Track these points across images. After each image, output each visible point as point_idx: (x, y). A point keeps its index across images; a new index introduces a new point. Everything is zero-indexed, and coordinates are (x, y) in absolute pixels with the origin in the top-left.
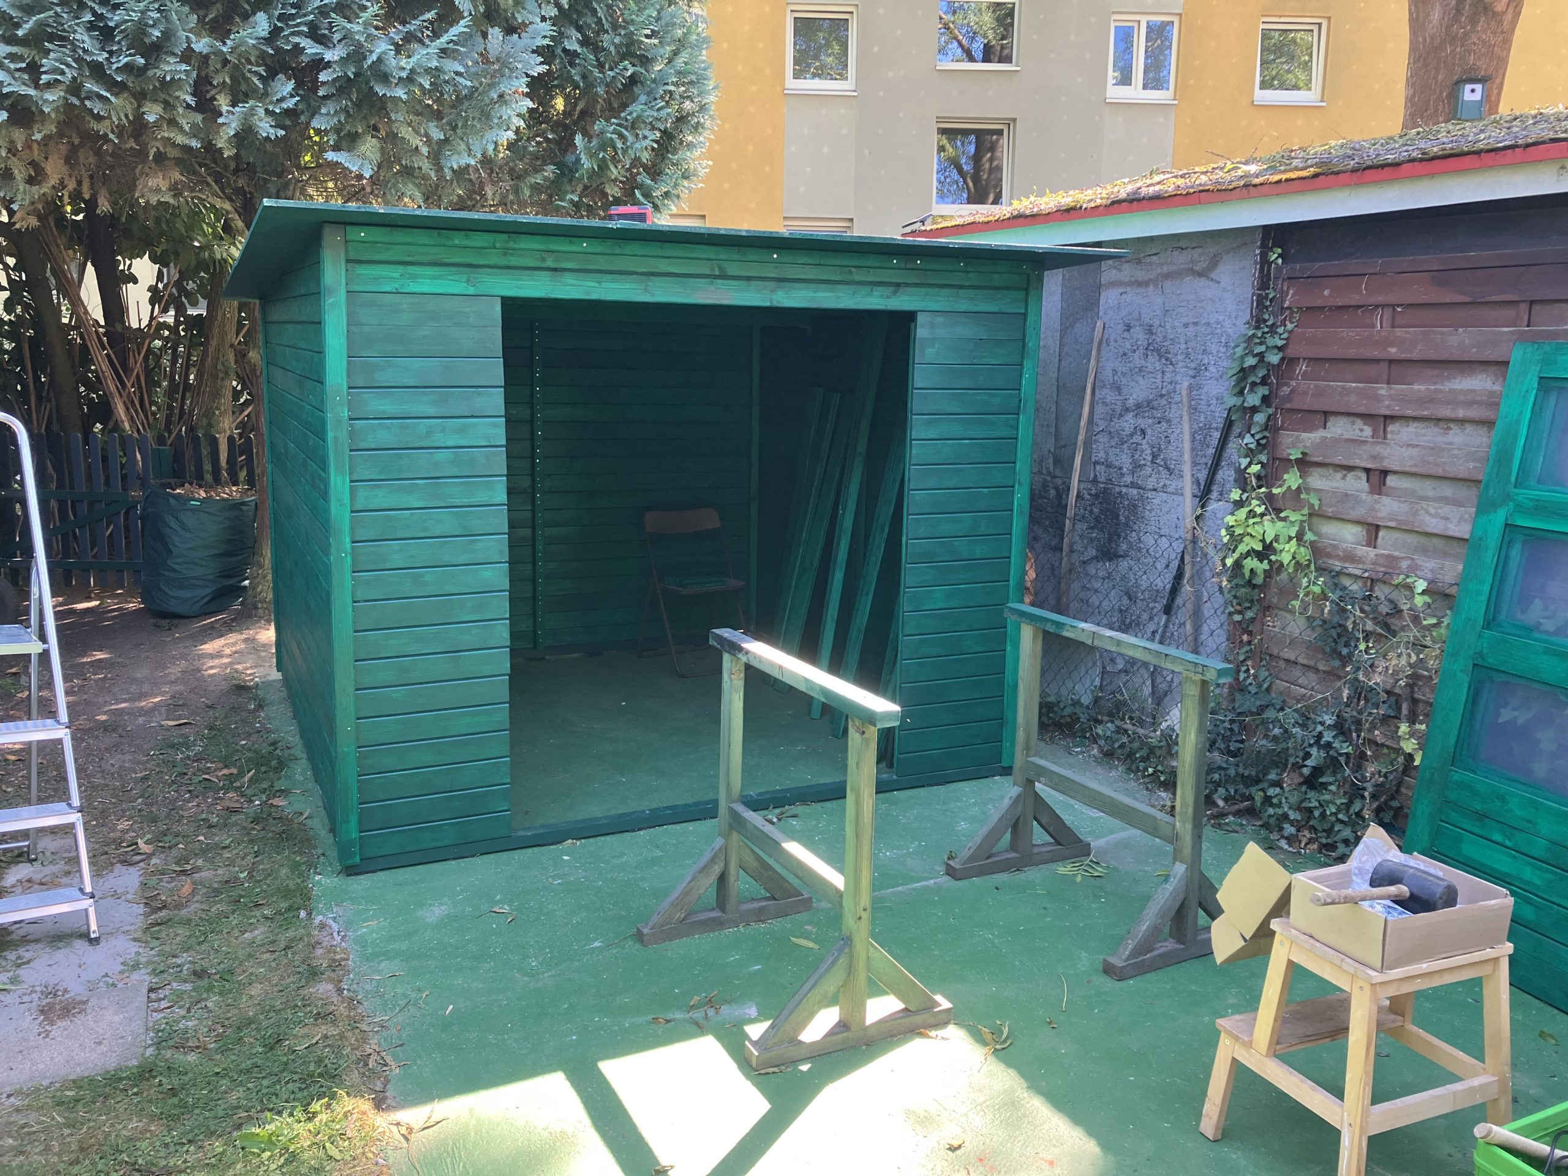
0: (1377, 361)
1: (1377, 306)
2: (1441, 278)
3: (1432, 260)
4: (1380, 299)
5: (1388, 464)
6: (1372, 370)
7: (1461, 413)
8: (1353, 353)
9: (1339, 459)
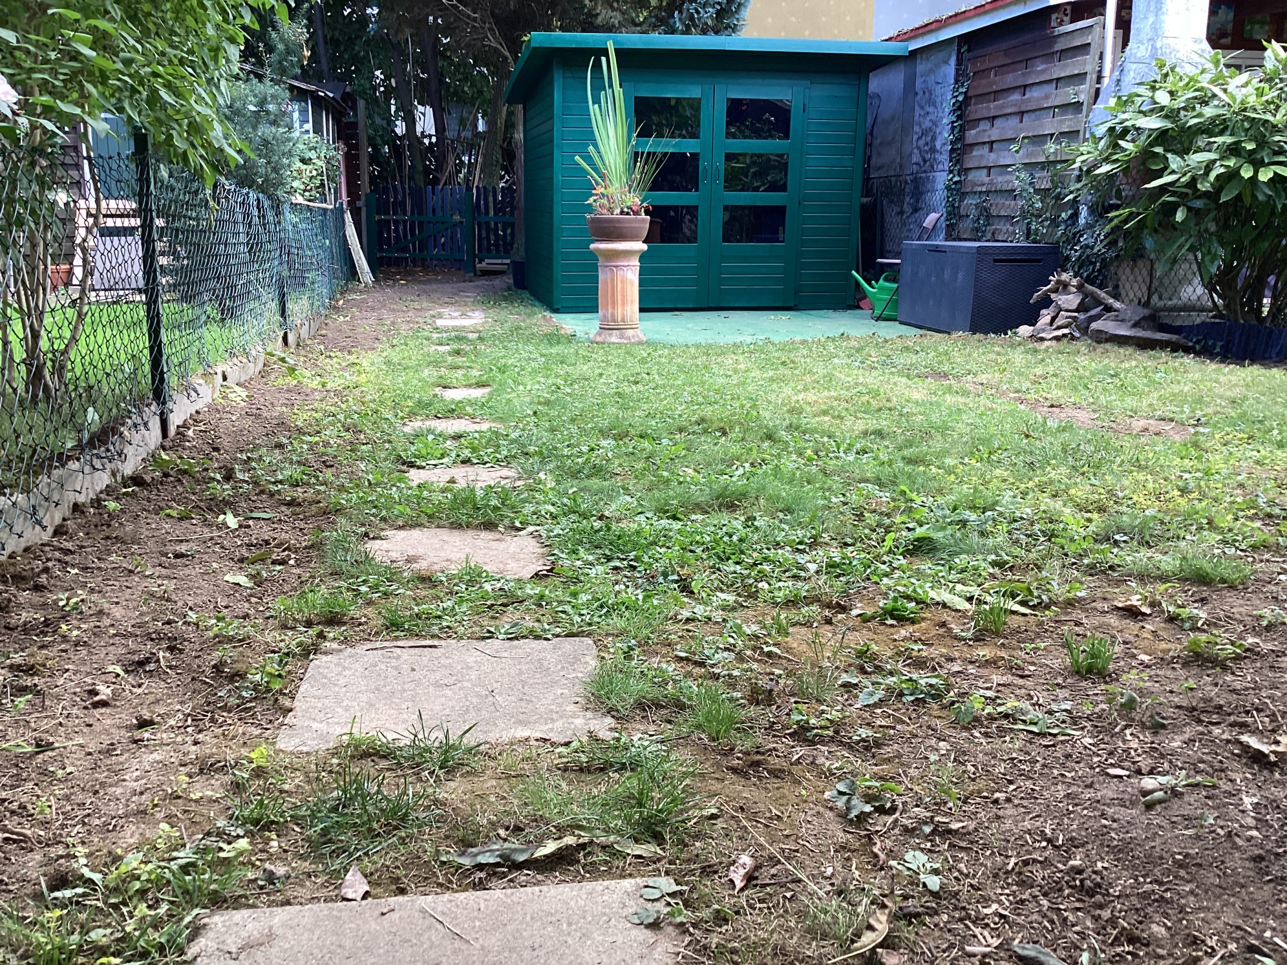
0: (989, 93)
1: (991, 69)
2: (1006, 52)
3: (1004, 46)
4: (991, 65)
5: (993, 139)
6: (987, 97)
7: (1009, 111)
8: (985, 91)
9: (980, 140)
